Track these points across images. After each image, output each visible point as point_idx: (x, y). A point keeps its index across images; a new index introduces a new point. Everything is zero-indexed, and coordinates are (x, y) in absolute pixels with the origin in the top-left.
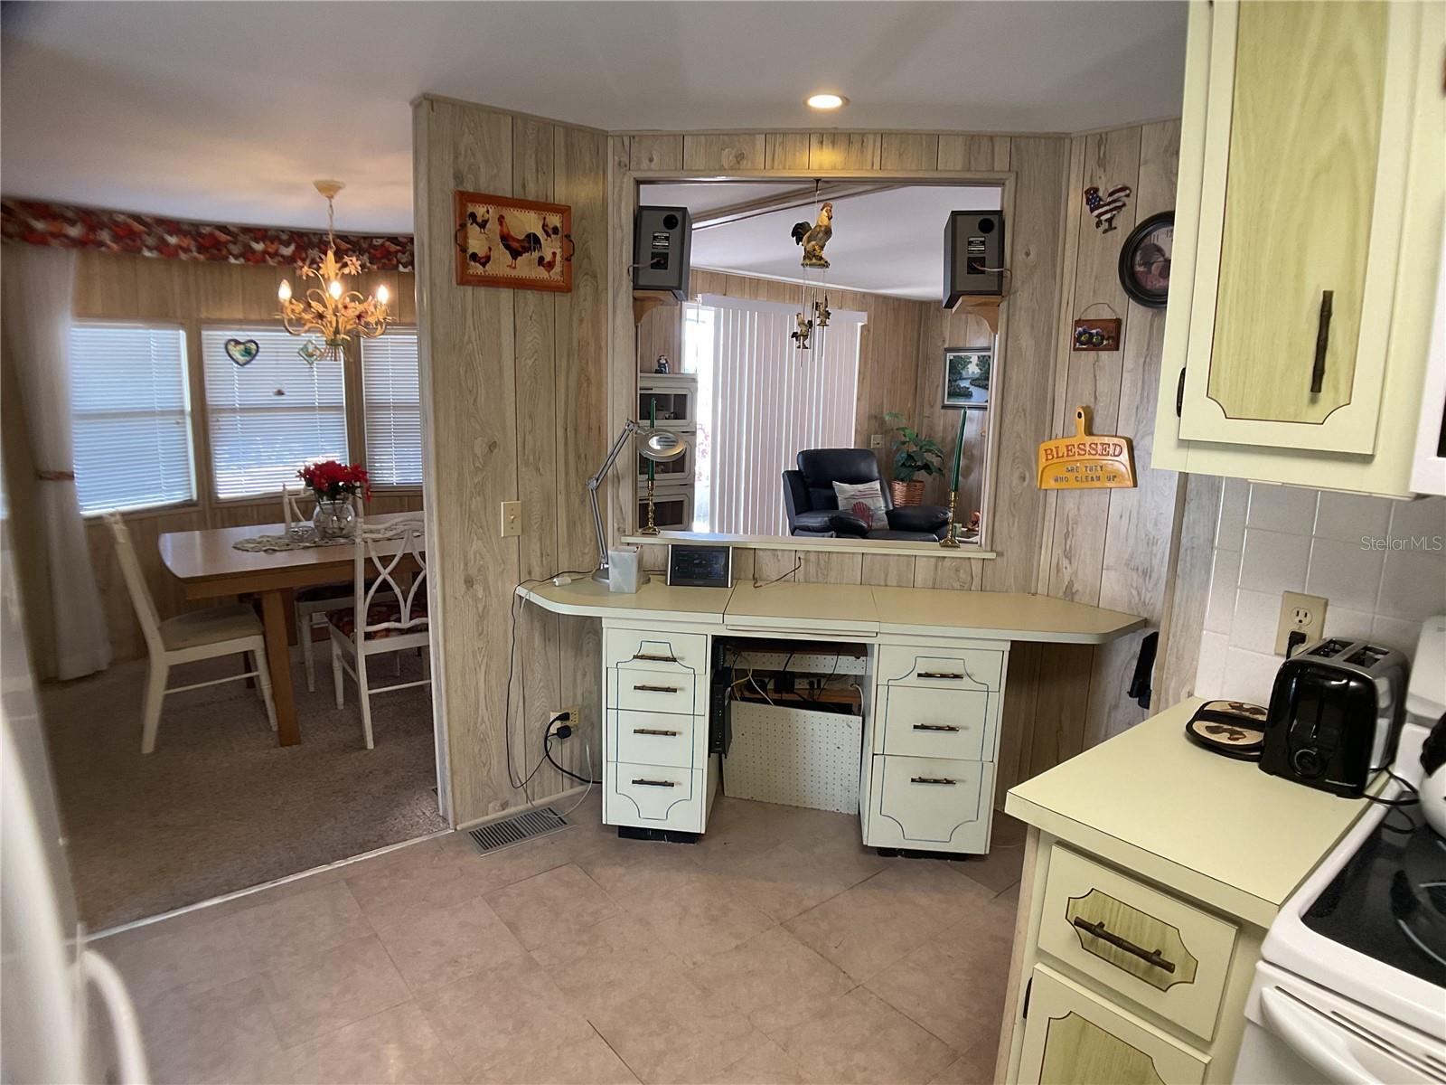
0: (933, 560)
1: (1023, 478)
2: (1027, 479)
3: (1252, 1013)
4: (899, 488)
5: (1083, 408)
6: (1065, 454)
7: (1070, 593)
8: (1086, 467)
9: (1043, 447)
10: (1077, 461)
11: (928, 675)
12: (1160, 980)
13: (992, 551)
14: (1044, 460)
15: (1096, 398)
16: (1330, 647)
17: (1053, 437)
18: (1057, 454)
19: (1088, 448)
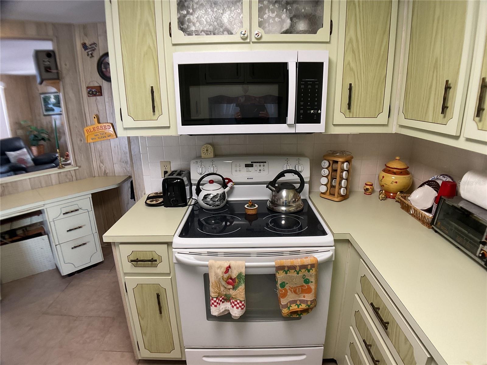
0: (57, 174)
1: (81, 140)
2: (83, 140)
3: (175, 261)
4: (34, 149)
5: (95, 115)
6: (93, 131)
7: (106, 174)
8: (101, 134)
9: (85, 129)
10: (97, 132)
11: (67, 213)
12: (155, 265)
13: (77, 166)
14: (87, 134)
15: (98, 111)
16: (173, 173)
17: (88, 125)
18: (90, 131)
19: (100, 128)
